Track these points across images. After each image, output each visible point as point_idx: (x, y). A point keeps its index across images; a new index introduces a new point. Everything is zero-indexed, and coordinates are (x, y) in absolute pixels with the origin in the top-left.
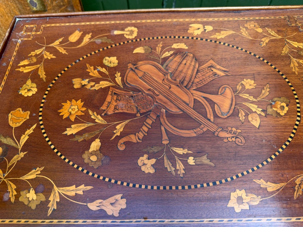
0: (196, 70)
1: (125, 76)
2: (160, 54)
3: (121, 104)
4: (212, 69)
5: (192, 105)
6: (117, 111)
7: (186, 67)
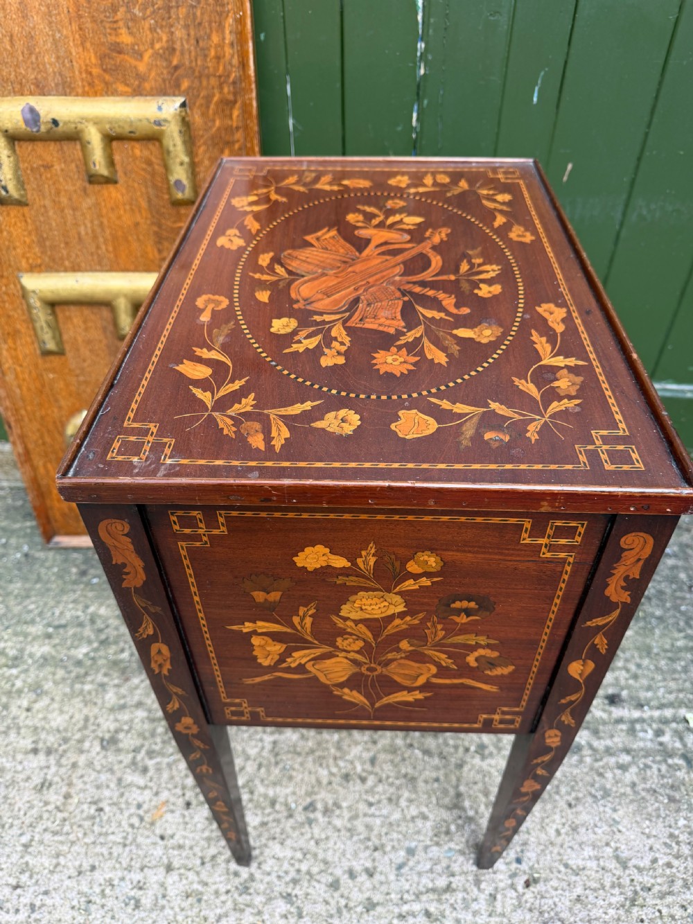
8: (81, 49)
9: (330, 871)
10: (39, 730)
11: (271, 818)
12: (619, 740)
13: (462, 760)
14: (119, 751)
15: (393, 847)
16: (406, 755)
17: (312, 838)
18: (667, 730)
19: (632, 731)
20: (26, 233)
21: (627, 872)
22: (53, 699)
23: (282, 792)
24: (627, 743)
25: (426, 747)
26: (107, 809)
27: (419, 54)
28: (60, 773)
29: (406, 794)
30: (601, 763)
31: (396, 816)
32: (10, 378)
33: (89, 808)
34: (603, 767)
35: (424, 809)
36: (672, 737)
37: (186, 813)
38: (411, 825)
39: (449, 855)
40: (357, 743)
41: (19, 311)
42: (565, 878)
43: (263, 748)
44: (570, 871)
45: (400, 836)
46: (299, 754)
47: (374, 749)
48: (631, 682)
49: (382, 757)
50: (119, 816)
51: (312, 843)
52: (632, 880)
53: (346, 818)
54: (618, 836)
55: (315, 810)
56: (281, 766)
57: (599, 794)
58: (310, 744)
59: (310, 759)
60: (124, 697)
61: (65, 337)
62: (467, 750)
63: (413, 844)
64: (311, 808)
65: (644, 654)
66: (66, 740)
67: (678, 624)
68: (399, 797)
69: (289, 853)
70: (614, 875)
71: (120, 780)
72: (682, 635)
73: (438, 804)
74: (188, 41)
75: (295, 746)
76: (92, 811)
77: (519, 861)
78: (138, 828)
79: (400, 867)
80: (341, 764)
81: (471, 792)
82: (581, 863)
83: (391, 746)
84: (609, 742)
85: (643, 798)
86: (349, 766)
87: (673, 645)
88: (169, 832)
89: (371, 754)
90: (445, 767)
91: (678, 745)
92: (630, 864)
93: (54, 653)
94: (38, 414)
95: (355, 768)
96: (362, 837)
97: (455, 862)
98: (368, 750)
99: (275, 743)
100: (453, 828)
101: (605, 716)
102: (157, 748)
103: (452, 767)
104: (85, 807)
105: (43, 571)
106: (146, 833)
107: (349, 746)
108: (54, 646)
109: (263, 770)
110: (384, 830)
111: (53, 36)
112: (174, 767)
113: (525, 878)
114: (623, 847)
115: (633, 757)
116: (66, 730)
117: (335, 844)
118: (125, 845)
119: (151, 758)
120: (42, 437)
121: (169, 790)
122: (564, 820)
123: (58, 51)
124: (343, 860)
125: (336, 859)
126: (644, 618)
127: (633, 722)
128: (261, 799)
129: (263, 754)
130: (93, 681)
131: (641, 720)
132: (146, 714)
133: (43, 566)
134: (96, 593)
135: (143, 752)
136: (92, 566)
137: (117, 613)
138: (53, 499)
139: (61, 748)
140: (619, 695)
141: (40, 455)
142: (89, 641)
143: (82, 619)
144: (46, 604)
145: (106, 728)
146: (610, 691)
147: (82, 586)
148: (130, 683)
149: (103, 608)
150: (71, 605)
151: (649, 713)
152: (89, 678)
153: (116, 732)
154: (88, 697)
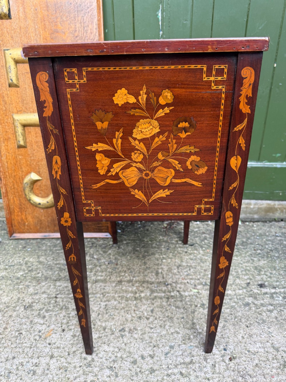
8: (44, 31)
9: (132, 356)
11: (103, 335)
12: (267, 301)
13: (194, 310)
14: (33, 310)
15: (163, 345)
16: (168, 309)
17: (123, 343)
19: (272, 297)
20: (17, 98)
21: (279, 353)
22: (4, 292)
23: (109, 324)
24: (270, 302)
25: (177, 305)
26: (24, 333)
27: (160, 36)
28: (3, 319)
29: (168, 324)
30: (260, 310)
31: (164, 332)
32: (4, 158)
33: (15, 333)
34: (261, 311)
35: (178, 330)
37: (62, 334)
38: (171, 336)
39: (191, 348)
40: (144, 304)
41: (11, 130)
42: (249, 356)
43: (100, 307)
44: (251, 354)
45: (166, 341)
46: (117, 309)
47: (153, 306)
48: (268, 279)
49: (157, 309)
50: (29, 336)
51: (123, 344)
52: (282, 356)
53: (140, 334)
54: (272, 338)
55: (125, 331)
56: (109, 314)
57: (261, 322)
58: (123, 305)
59: (123, 311)
60: (37, 290)
61: (28, 140)
62: (196, 306)
63: (173, 344)
64: (123, 330)
65: (273, 269)
66: (8, 307)
68: (165, 325)
69: (112, 349)
70: (273, 354)
71: (31, 321)
73: (184, 327)
74: (81, 28)
75: (115, 306)
76: (17, 334)
77: (225, 350)
78: (38, 341)
79: (167, 354)
80: (137, 313)
81: (200, 322)
82: (256, 350)
83: (161, 305)
84: (262, 302)
85: (282, 323)
86: (141, 313)
88: (53, 342)
89: (152, 308)
90: (186, 313)
92: (280, 350)
93: (7, 275)
94: (13, 174)
95: (144, 314)
96: (147, 342)
97: (194, 351)
98: (150, 307)
99: (106, 305)
100: (192, 337)
101: (259, 292)
102: (50, 309)
103: (190, 313)
104: (13, 332)
105: (7, 247)
106: (42, 342)
107: (141, 306)
108: (8, 273)
109: (100, 316)
110: (158, 339)
111: (35, 27)
112: (58, 316)
113: (229, 357)
114: (275, 343)
115: (274, 307)
116: (8, 303)
117: (135, 345)
118: (31, 348)
119: (47, 313)
120: (14, 185)
121: (54, 325)
122: (245, 332)
123: (36, 32)
124: (138, 351)
125: (135, 351)
126: (271, 257)
127: (272, 294)
128: (99, 327)
129: (100, 310)
130: (23, 285)
131: (276, 293)
132: (46, 296)
133: (7, 245)
134: (29, 254)
135: (44, 310)
136: (28, 245)
137: (37, 260)
138: (15, 215)
139: (5, 310)
140: (264, 284)
141: (12, 194)
142: (24, 270)
143: (22, 263)
144: (6, 258)
145: (27, 302)
146: (260, 283)
147: (23, 252)
148: (40, 285)
149: (32, 259)
150: (17, 258)
151: (279, 290)
152: (22, 284)
153: (32, 303)
154: (20, 290)
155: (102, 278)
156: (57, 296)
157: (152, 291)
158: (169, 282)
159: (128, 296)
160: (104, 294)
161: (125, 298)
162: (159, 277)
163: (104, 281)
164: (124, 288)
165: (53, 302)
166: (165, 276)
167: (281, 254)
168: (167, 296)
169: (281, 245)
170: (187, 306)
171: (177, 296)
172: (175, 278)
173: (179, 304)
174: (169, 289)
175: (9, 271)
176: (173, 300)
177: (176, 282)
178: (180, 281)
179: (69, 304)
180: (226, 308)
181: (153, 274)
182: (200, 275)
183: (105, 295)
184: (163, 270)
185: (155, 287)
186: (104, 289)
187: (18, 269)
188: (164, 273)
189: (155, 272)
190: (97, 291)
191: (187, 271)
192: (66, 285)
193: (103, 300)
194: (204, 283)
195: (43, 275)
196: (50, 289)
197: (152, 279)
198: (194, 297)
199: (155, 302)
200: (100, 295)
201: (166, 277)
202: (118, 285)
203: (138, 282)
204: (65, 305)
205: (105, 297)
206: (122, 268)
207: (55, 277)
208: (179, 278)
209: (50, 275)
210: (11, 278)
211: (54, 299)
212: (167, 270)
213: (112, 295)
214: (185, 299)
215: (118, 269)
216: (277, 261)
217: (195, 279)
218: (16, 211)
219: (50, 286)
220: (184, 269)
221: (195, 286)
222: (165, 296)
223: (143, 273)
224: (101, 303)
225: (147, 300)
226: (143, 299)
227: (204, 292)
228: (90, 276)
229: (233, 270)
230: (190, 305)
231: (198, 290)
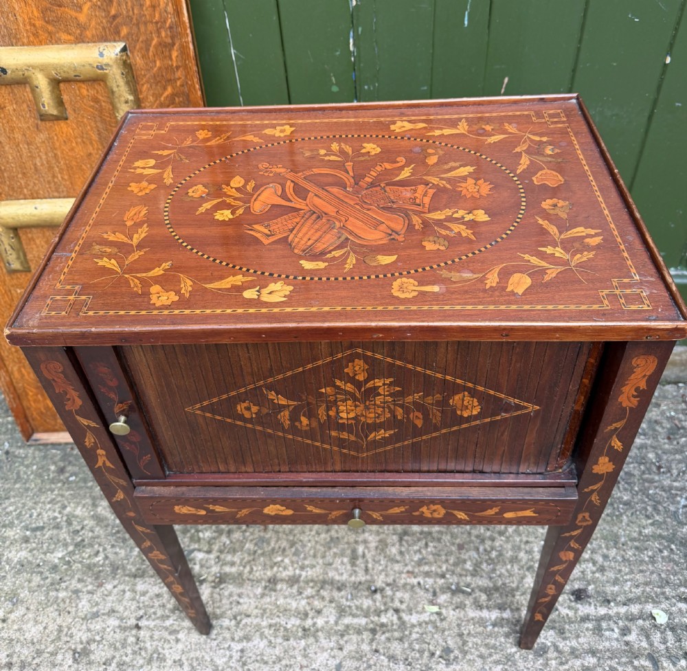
0: (294, 232)
1: (406, 225)
2: (349, 253)
3: (408, 195)
4: (269, 233)
5: (310, 195)
6: (413, 188)
7: (307, 237)
10: (14, 642)
12: (586, 640)
13: (426, 665)
14: (90, 663)
16: (372, 662)
18: (634, 627)
19: (598, 630)
22: (28, 609)
24: (593, 643)
25: (391, 652)
30: (566, 667)
36: (638, 635)
40: (323, 650)
43: (231, 657)
46: (266, 663)
47: (341, 655)
48: (597, 575)
49: (348, 663)
60: (97, 604)
62: (433, 654)
65: (612, 543)
66: (39, 653)
67: (646, 510)
72: (650, 521)
75: (262, 654)
83: (357, 652)
84: (574, 643)
87: (640, 533)
89: (338, 661)
91: (644, 644)
93: (30, 559)
98: (334, 657)
99: (242, 651)
101: (571, 614)
102: (127, 659)
105: (22, 469)
107: (316, 653)
108: (31, 551)
115: (599, 660)
116: (40, 642)
127: (600, 619)
129: (231, 664)
130: (67, 587)
131: (607, 618)
132: (117, 623)
133: (22, 464)
134: (72, 492)
135: (114, 665)
136: (70, 463)
137: (92, 513)
138: (29, 400)
139: (35, 662)
140: (585, 591)
141: (13, 361)
142: (66, 545)
143: (59, 520)
144: (24, 505)
145: (78, 639)
146: (576, 587)
147: (59, 485)
148: (103, 589)
149: (79, 508)
150: (49, 506)
151: (615, 610)
152: (63, 585)
153: (88, 643)
154: (61, 605)
155: (234, 570)
156: (140, 624)
157: (342, 612)
158: (379, 584)
159: (289, 626)
160: (239, 618)
161: (282, 629)
162: (357, 569)
163: (239, 580)
164: (281, 601)
165: (131, 639)
166: (370, 566)
167: (637, 493)
168: (371, 626)
169: (641, 463)
170: (413, 654)
171: (393, 625)
172: (392, 572)
173: (396, 648)
174: (378, 604)
175: (34, 545)
176: (383, 638)
177: (393, 585)
178: (402, 581)
179: (166, 646)
180: (495, 662)
181: (345, 560)
182: (447, 561)
183: (241, 620)
184: (367, 547)
185: (347, 600)
186: (238, 603)
187: (51, 539)
188: (369, 556)
189: (349, 552)
190: (223, 610)
191: (419, 551)
192: (156, 590)
193: (237, 638)
194: (453, 587)
195: (106, 558)
196: (125, 603)
197: (342, 574)
198: (430, 628)
199: (346, 642)
200: (231, 620)
201: (373, 569)
202: (267, 592)
203: (311, 584)
204: (156, 651)
205: (241, 625)
206: (277, 541)
207: (132, 564)
208: (401, 573)
209: (122, 559)
210: (39, 565)
211: (134, 632)
212: (377, 548)
213: (255, 621)
214: (410, 634)
215: (269, 544)
216: (625, 517)
217: (437, 574)
218: (31, 394)
219: (124, 591)
220: (415, 543)
221: (435, 594)
222: (367, 624)
223: (323, 557)
224: (233, 644)
225: (329, 635)
226: (320, 634)
227: (452, 612)
228: (208, 564)
229: (523, 546)
230: (419, 651)
231: (440, 606)
